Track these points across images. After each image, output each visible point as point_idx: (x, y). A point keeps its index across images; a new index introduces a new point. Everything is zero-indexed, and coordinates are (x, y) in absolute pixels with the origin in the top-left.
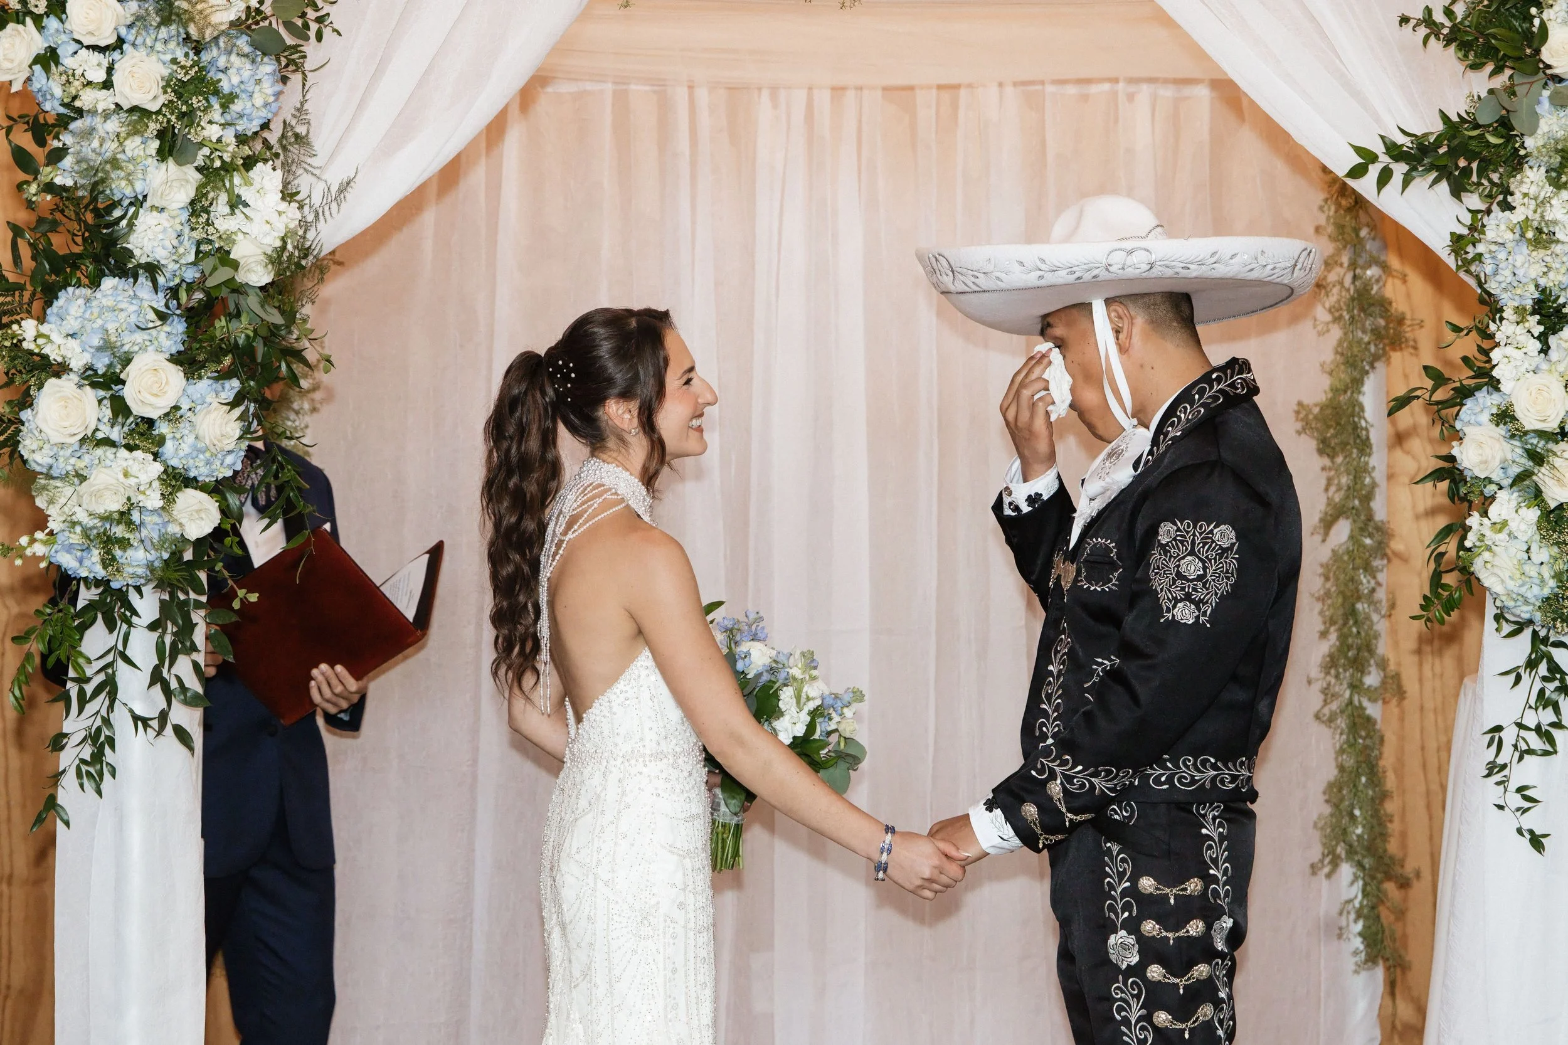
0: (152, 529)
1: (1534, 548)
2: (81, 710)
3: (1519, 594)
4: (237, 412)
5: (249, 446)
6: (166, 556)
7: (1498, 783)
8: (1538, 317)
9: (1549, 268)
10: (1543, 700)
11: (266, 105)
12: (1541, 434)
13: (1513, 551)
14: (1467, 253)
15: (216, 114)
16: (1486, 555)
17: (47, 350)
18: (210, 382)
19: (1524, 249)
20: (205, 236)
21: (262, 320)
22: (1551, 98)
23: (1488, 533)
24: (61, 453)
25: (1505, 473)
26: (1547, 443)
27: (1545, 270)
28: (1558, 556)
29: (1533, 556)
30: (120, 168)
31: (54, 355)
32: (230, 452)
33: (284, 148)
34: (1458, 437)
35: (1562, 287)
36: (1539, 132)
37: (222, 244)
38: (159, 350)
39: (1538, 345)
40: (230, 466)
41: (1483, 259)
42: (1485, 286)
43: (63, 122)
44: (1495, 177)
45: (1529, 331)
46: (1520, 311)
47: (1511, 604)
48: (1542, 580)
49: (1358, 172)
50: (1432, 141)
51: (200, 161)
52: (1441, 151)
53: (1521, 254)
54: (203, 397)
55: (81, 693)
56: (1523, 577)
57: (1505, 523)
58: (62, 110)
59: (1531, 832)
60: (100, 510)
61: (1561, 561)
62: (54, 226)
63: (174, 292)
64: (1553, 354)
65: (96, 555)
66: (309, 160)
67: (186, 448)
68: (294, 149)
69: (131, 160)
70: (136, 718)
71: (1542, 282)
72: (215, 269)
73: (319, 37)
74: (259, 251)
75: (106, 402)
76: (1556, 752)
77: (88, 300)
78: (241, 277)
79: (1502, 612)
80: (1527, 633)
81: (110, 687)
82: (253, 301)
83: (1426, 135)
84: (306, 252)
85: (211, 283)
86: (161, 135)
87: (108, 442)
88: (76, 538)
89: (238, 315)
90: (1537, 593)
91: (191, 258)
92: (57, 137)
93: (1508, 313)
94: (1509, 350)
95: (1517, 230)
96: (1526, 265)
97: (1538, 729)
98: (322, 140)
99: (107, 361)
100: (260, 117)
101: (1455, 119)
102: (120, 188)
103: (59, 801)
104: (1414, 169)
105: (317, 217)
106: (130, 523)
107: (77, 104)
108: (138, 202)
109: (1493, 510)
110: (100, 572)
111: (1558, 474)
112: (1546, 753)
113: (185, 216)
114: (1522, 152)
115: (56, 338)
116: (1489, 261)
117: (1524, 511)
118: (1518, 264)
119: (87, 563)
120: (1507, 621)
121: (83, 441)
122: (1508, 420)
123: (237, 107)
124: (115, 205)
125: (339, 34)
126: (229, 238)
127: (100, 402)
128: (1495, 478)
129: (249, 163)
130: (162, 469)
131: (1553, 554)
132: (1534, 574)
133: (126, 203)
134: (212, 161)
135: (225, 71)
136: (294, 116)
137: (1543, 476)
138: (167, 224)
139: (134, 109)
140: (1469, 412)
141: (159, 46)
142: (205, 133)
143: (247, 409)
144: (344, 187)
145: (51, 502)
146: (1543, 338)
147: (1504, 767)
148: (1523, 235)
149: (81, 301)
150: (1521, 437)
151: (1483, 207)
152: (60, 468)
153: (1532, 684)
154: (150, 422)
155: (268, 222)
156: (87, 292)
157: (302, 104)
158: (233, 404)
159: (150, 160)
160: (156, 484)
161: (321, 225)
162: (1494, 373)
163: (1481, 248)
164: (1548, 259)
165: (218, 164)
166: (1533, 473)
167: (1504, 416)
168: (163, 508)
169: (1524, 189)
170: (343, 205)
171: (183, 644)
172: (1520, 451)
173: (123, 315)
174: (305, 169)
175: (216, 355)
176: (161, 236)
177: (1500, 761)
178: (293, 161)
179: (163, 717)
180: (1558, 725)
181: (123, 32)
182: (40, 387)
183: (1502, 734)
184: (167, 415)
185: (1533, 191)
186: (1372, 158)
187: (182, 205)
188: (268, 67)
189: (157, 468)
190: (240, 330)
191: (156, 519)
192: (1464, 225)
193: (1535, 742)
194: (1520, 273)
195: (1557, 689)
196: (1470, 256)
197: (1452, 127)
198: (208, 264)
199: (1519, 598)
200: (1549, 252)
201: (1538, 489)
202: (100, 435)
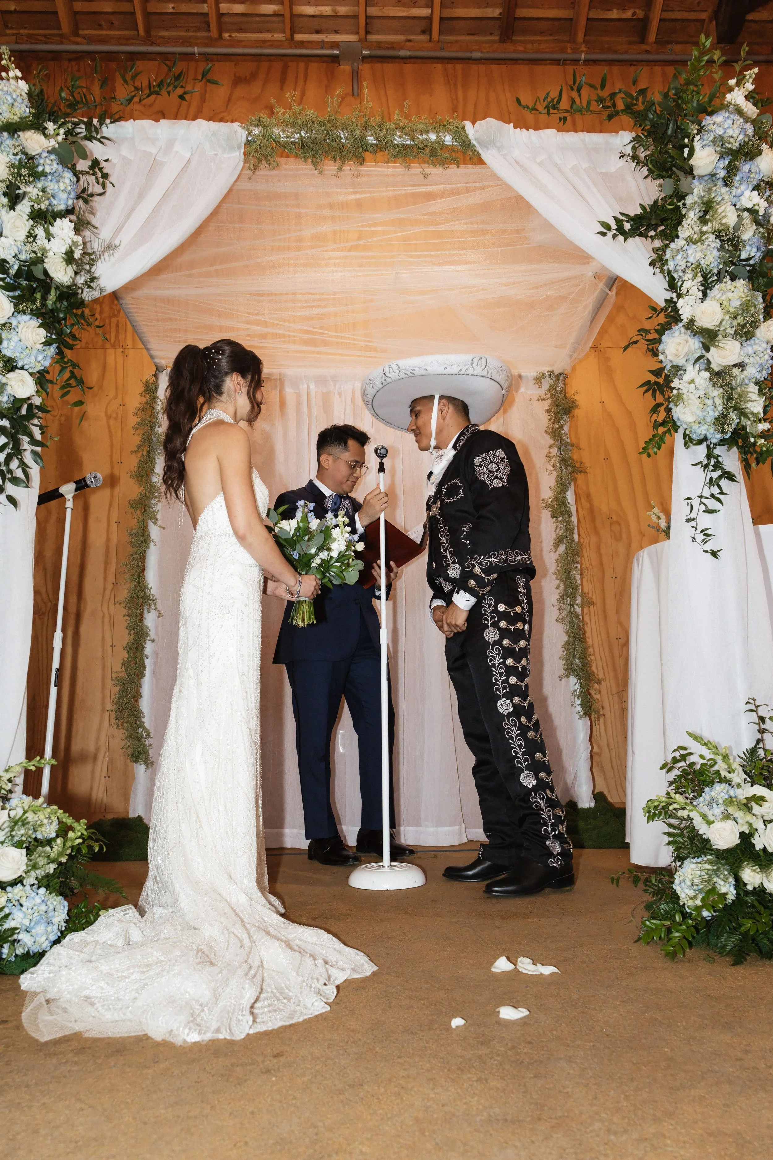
1: (710, 391)
10: (712, 482)
13: (697, 395)
20: (32, 248)
22: (700, 182)
25: (691, 359)
27: (704, 256)
29: (709, 395)
37: (41, 253)
40: (41, 362)
41: (669, 262)
49: (603, 233)
50: (639, 215)
56: (705, 408)
57: (693, 381)
59: (712, 551)
64: (711, 297)
67: (13, 344)
71: (703, 263)
79: (690, 438)
80: (705, 443)
90: (713, 414)
94: (687, 299)
96: (694, 255)
97: (712, 496)
101: (648, 206)
109: (686, 376)
112: (714, 511)
113: (23, 239)
114: (684, 211)
117: (702, 374)
123: (49, 184)
126: (44, 251)
128: (684, 363)
131: (720, 393)
132: (711, 404)
135: (43, 165)
137: (712, 355)
138: (12, 243)
140: (668, 335)
147: (694, 519)
150: (699, 334)
162: (679, 313)
163: (667, 258)
166: (706, 356)
167: (691, 327)
169: (688, 224)
172: (698, 345)
176: (9, 248)
177: (692, 516)
178: (83, 226)
183: (693, 501)
184: (3, 325)
193: (710, 504)
195: (719, 476)
199: (702, 421)
201: (709, 362)
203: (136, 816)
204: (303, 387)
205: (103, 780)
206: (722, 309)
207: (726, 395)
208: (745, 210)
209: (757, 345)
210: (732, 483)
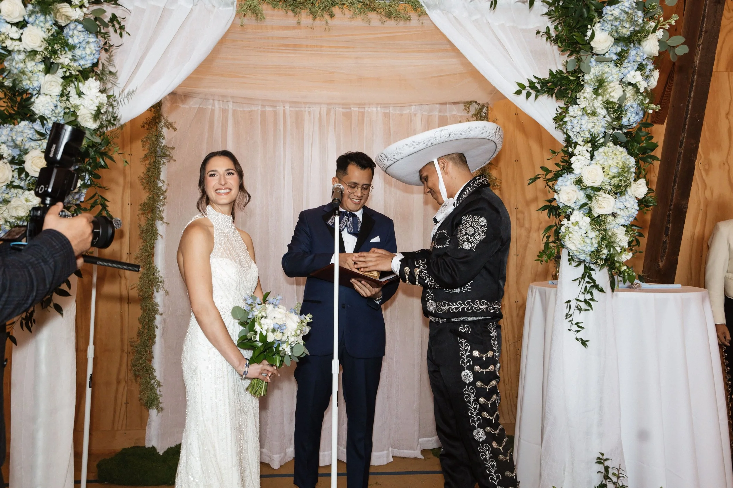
1: (589, 232)
7: (569, 321)
8: (590, 144)
10: (586, 291)
11: (92, 54)
12: (593, 188)
13: (580, 234)
16: (570, 235)
19: (586, 118)
20: (67, 106)
21: (92, 141)
22: (596, 61)
23: (570, 226)
25: (576, 204)
26: (594, 191)
27: (594, 126)
29: (588, 235)
30: (26, 75)
33: (102, 74)
34: (556, 191)
35: (599, 133)
36: (591, 73)
37: (74, 109)
38: (39, 149)
39: (588, 155)
41: (567, 123)
42: (568, 134)
46: (584, 141)
47: (578, 254)
48: (592, 244)
49: (518, 93)
50: (546, 80)
51: (62, 74)
52: (549, 85)
53: (584, 120)
56: (584, 243)
57: (577, 223)
58: (2, 51)
59: (582, 340)
60: (17, 215)
61: (599, 237)
64: (597, 158)
66: (114, 80)
68: (107, 75)
69: (31, 72)
71: (592, 130)
73: (121, 35)
74: (89, 112)
75: (16, 170)
76: (591, 310)
77: (12, 129)
78: (85, 124)
79: (572, 258)
80: (582, 266)
82: (87, 134)
83: (544, 79)
86: (44, 62)
87: (18, 187)
90: (589, 249)
91: (62, 114)
94: (579, 157)
95: (582, 111)
96: (586, 124)
97: (585, 301)
99: (18, 153)
100: (92, 60)
101: (555, 72)
102: (26, 84)
104: (539, 93)
105: (118, 103)
108: (37, 91)
109: (572, 218)
111: (598, 203)
112: (586, 310)
113: (58, 97)
116: (570, 124)
117: (584, 218)
118: (583, 124)
121: (7, 186)
123: (78, 52)
125: (129, 35)
126: (76, 106)
127: (14, 170)
128: (572, 206)
129: (85, 77)
131: (597, 234)
132: (589, 242)
134: (68, 74)
135: (72, 36)
137: (594, 204)
138: (50, 101)
139: (31, 51)
140: (562, 182)
141: (42, 24)
142: (61, 61)
144: (131, 93)
146: (592, 152)
147: (571, 315)
148: (585, 113)
149: (9, 129)
150: (585, 189)
151: (566, 105)
153: (583, 284)
155: (92, 100)
156: (13, 126)
157: (110, 58)
159: (41, 73)
161: (120, 107)
162: (572, 167)
163: (566, 119)
164: (595, 121)
165: (70, 75)
166: (588, 204)
167: (579, 182)
169: (585, 95)
170: (130, 100)
172: (583, 195)
173: (25, 135)
174: (112, 83)
176: (47, 106)
177: (570, 313)
178: (106, 79)
180: (592, 300)
181: (26, 18)
183: (570, 303)
185: (588, 96)
186: (523, 87)
187: (57, 94)
188: (92, 39)
190: (83, 145)
193: (583, 305)
194: (584, 127)
195: (591, 286)
196: (562, 123)
197: (554, 75)
199: (582, 251)
200: (595, 119)
201: (590, 210)
202: (15, 184)
203: (151, 446)
204: (280, 109)
205: (124, 405)
206: (604, 172)
207: (601, 236)
208: (630, 84)
209: (627, 202)
210: (601, 293)
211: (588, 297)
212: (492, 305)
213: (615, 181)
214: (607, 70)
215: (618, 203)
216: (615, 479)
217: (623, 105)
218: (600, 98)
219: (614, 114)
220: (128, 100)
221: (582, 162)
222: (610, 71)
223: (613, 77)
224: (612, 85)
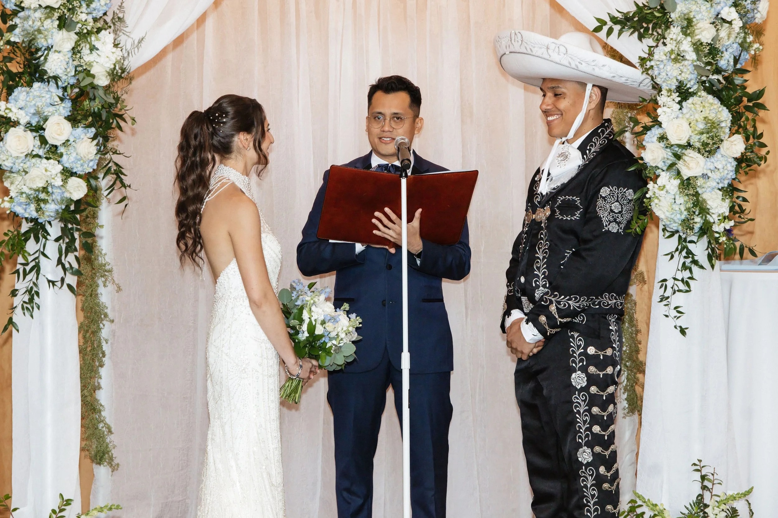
0: (57, 195)
1: (677, 197)
2: (24, 278)
3: (671, 218)
4: (95, 142)
5: (100, 157)
6: (64, 207)
7: (665, 305)
8: (678, 94)
9: (682, 72)
10: (685, 267)
11: (106, 4)
12: (679, 146)
14: (646, 65)
15: (84, 8)
16: (656, 201)
17: (10, 115)
18: (82, 129)
19: (671, 63)
20: (79, 63)
21: (105, 101)
23: (656, 191)
24: (17, 161)
25: (665, 164)
26: (682, 150)
27: (680, 72)
28: (688, 201)
29: (676, 201)
30: (42, 33)
31: (13, 118)
32: (92, 160)
33: (114, 24)
34: (644, 148)
35: (689, 80)
36: (677, 10)
37: (87, 67)
38: (60, 115)
39: (679, 107)
40: (91, 167)
41: (654, 68)
42: (655, 80)
43: (15, 13)
44: (660, 31)
45: (674, 100)
46: (670, 91)
47: (668, 223)
48: (681, 212)
50: (631, 15)
51: (77, 30)
52: (636, 19)
53: (670, 65)
54: (79, 136)
55: (24, 270)
57: (664, 186)
58: (15, 8)
59: (681, 327)
60: (35, 187)
61: (689, 203)
62: (11, 60)
63: (65, 89)
64: (684, 110)
65: (33, 207)
66: (125, 29)
67: (72, 159)
68: (118, 24)
69: (46, 30)
70: (49, 281)
71: (679, 78)
72: (84, 78)
74: (104, 70)
75: (38, 138)
76: (690, 291)
77: (28, 93)
78: (97, 82)
79: (665, 228)
80: (676, 236)
81: (37, 268)
82: (101, 92)
83: (628, 13)
84: (123, 70)
85: (82, 84)
86: (60, 19)
87: (38, 156)
88: (23, 199)
89: (94, 99)
90: (679, 218)
91: (73, 73)
92: (12, 20)
93: (664, 92)
94: (665, 109)
95: (668, 55)
96: (672, 70)
97: (682, 280)
98: (130, 19)
99: (37, 120)
100: (103, 10)
101: (641, 5)
102: (42, 42)
103: (14, 320)
104: (623, 28)
105: (128, 54)
106: (47, 192)
107: (23, 5)
108: (49, 49)
109: (659, 181)
110: (34, 215)
111: (687, 164)
113: (70, 54)
114: (670, 20)
115: (14, 110)
116: (656, 69)
117: (672, 180)
118: (668, 70)
119: (28, 210)
120: (668, 231)
121: (26, 156)
122: (665, 140)
124: (38, 50)
126: (90, 65)
127: (34, 137)
128: (660, 166)
129: (99, 30)
130: (62, 168)
131: (685, 200)
132: (677, 209)
133: (43, 49)
134: (83, 30)
136: (118, 9)
137: (680, 165)
138: (62, 58)
139: (47, 7)
140: (648, 137)
142: (80, 17)
143: (99, 141)
144: (140, 41)
145: (12, 183)
146: (680, 103)
147: (668, 298)
148: (670, 57)
149: (24, 93)
150: (670, 147)
151: (654, 44)
152: (16, 168)
153: (679, 260)
154: (56, 147)
155: (108, 57)
156: (28, 89)
157: (122, 4)
158: (94, 139)
159: (55, 29)
160: (59, 175)
161: (130, 58)
162: (659, 119)
163: (653, 63)
164: (681, 67)
165: (85, 31)
166: (676, 164)
167: (663, 138)
168: (62, 186)
169: (671, 36)
170: (140, 49)
171: (70, 248)
172: (670, 154)
173: (44, 99)
174: (123, 33)
175: (85, 117)
176: (59, 64)
177: (666, 295)
178: (118, 30)
179: (63, 280)
180: (691, 278)
182: (6, 132)
183: (667, 283)
184: (64, 143)
185: (674, 37)
186: (604, 23)
187: (68, 50)
189: (60, 168)
190: (96, 106)
191: (59, 191)
192: (646, 53)
194: (669, 74)
196: (648, 67)
197: (640, 9)
198: (81, 76)
199: (672, 220)
200: (681, 64)
201: (679, 171)
202: (34, 153)
206: (691, 127)
207: (692, 202)
208: (724, 21)
209: (719, 162)
210: (702, 270)
211: (687, 274)
212: (620, 300)
213: (704, 137)
214: (694, 8)
215: (709, 163)
216: (709, 485)
217: (717, 46)
218: (689, 39)
219: (706, 58)
220: (138, 49)
221: (670, 114)
222: (698, 9)
223: (702, 15)
224: (700, 25)
